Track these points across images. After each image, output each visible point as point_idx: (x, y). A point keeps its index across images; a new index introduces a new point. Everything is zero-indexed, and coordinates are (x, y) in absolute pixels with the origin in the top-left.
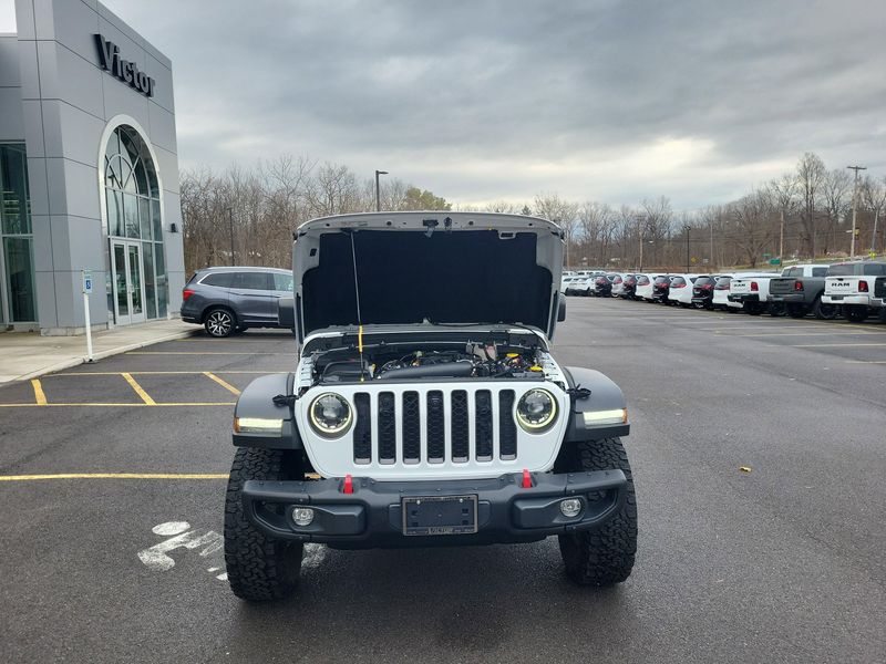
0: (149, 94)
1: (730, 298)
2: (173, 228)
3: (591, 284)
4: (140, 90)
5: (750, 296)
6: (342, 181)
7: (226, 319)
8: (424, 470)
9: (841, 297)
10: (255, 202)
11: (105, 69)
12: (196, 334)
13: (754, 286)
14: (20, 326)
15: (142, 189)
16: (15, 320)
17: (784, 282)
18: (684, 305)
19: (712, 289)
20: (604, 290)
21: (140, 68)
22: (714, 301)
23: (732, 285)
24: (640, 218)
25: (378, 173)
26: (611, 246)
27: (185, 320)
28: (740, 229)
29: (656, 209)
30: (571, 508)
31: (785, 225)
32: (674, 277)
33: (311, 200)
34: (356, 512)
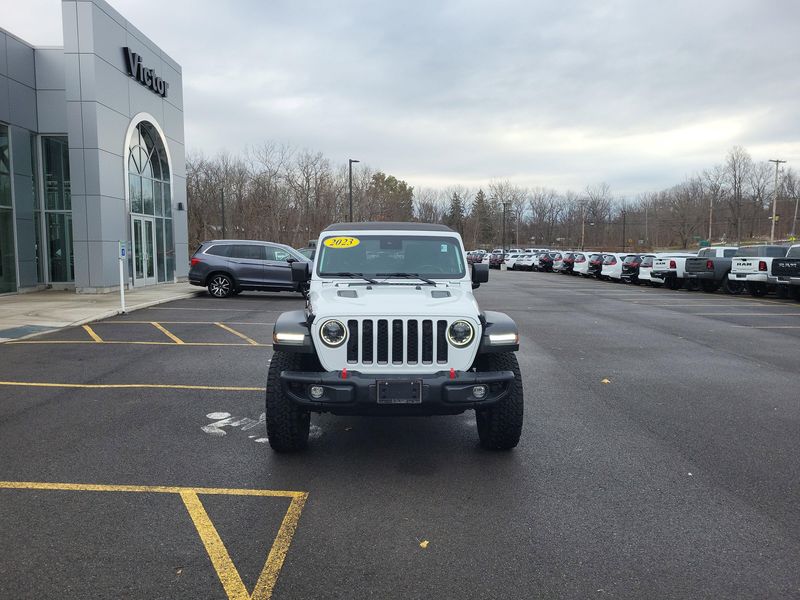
0: (164, 95)
1: (652, 274)
2: (180, 207)
3: (535, 261)
4: (157, 92)
5: (669, 273)
6: (318, 166)
7: (225, 282)
8: (390, 368)
9: (744, 275)
10: (241, 182)
11: (131, 75)
12: (201, 294)
13: (673, 265)
14: (57, 285)
15: (156, 174)
16: (53, 281)
17: (698, 262)
18: (614, 280)
19: (638, 266)
20: (546, 266)
21: (157, 74)
22: (640, 277)
23: (654, 263)
24: (583, 203)
25: (351, 161)
26: (556, 227)
27: (192, 283)
28: (673, 214)
29: (598, 194)
30: (479, 392)
31: (714, 211)
32: (607, 255)
33: (290, 181)
34: (349, 389)
